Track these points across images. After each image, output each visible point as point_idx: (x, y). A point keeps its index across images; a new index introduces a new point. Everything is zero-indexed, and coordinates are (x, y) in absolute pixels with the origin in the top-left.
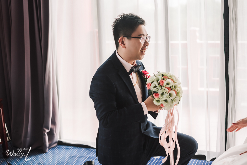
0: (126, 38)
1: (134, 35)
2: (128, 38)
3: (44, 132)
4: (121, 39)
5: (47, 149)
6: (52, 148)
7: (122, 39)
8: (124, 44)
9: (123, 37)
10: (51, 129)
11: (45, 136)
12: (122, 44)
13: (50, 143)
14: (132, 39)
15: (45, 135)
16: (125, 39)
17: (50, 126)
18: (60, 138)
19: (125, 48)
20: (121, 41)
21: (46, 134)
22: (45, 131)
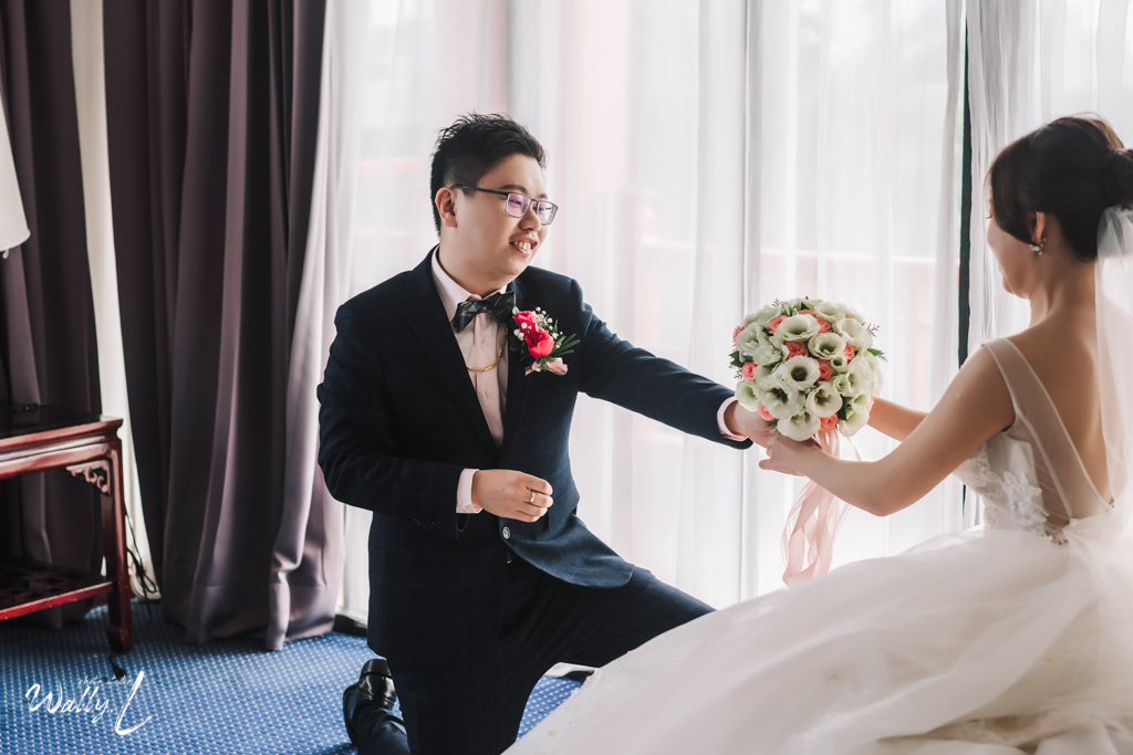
0: (460, 192)
1: (487, 182)
2: (465, 192)
3: (274, 569)
4: (446, 195)
5: (283, 639)
6: (306, 639)
7: (449, 195)
8: (453, 214)
9: (453, 188)
10: (305, 559)
11: (277, 585)
12: (445, 211)
13: (298, 615)
14: (479, 194)
15: (277, 580)
16: (456, 196)
17: (302, 548)
18: (346, 605)
19: (456, 226)
20: (444, 201)
21: (282, 577)
22: (279, 564)
